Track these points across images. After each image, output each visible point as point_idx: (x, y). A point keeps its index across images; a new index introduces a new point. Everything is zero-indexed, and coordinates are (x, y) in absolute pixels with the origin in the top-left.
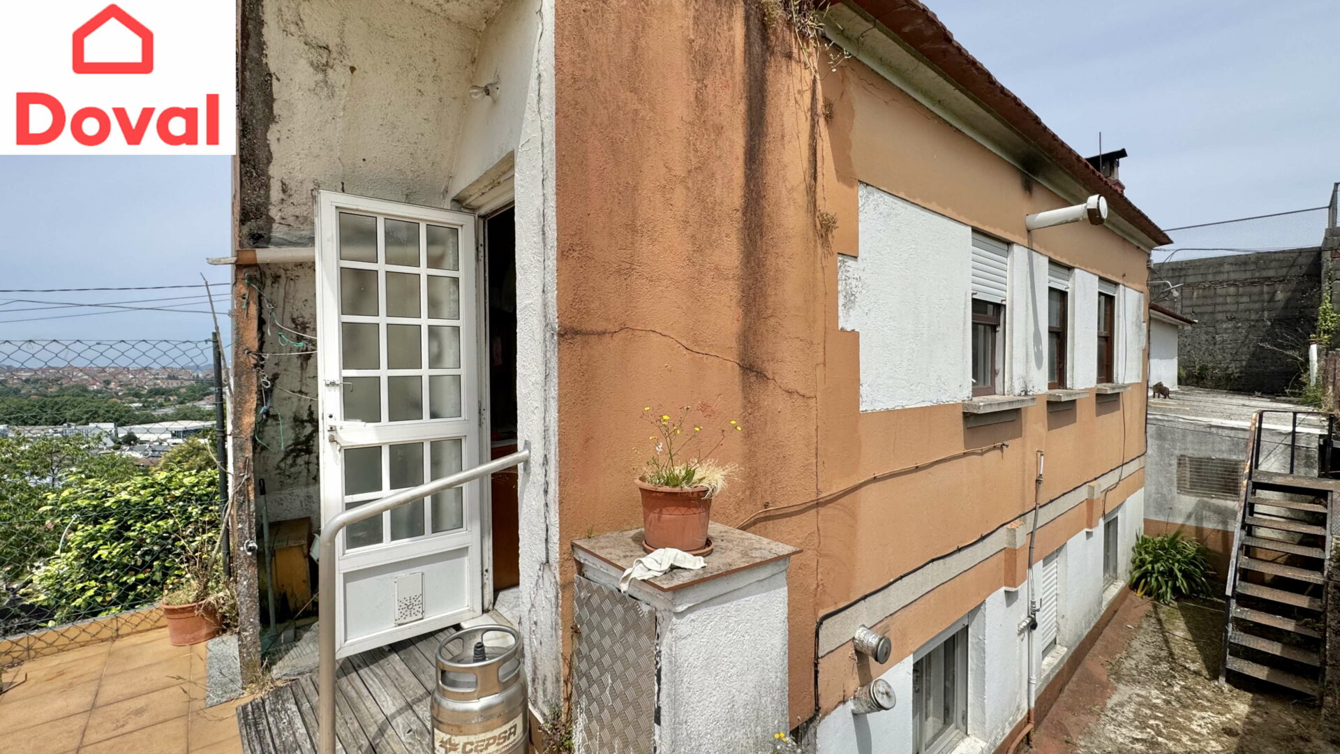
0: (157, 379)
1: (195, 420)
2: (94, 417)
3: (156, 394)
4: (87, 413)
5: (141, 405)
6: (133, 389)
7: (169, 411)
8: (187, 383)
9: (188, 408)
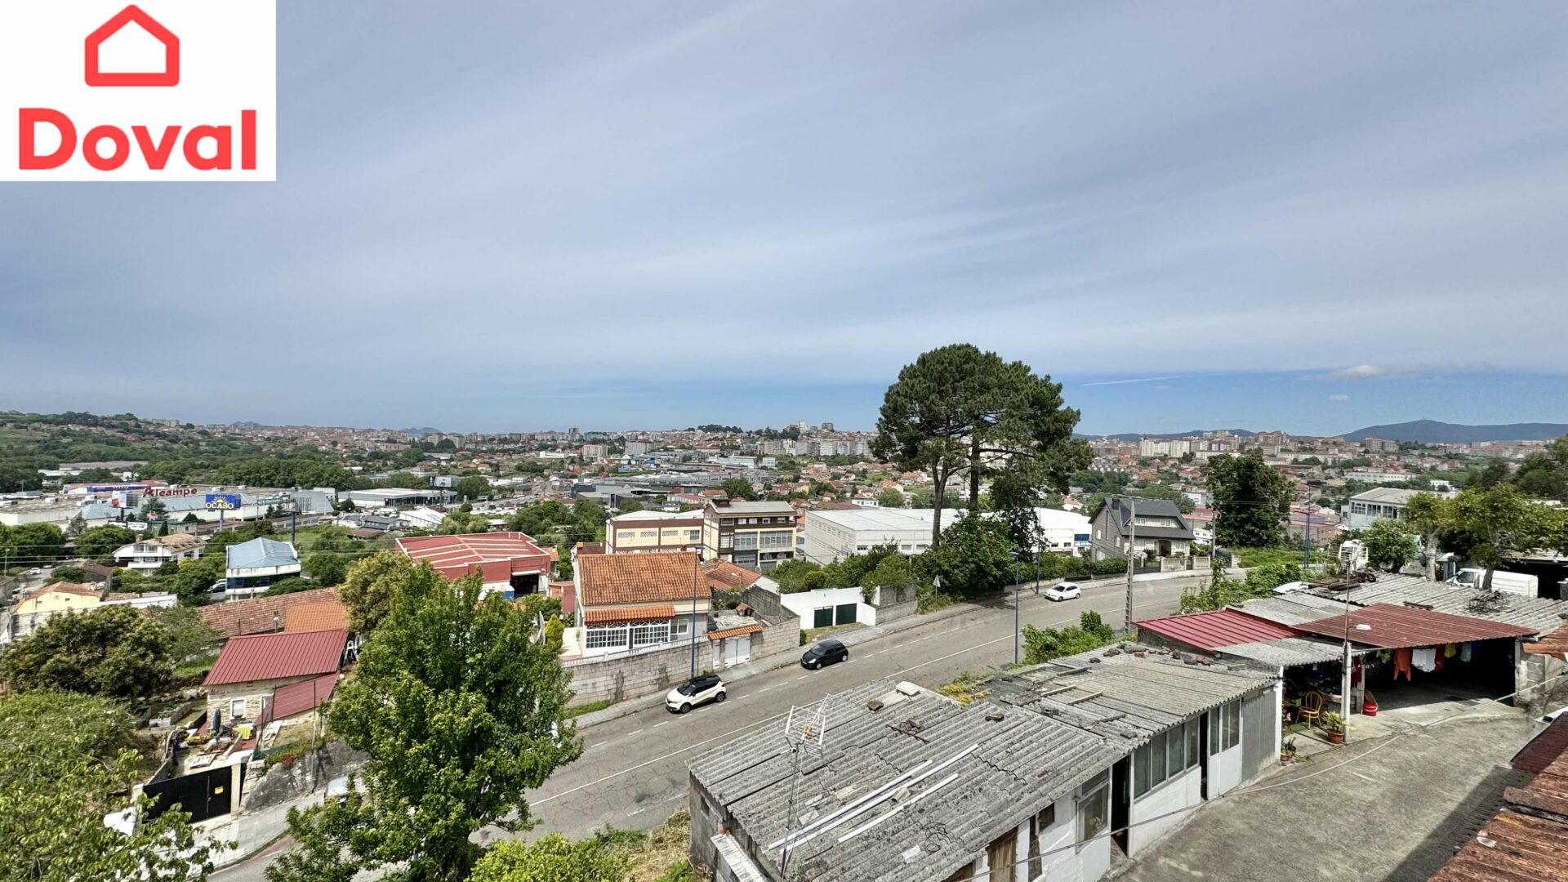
0: (377, 441)
1: (407, 487)
2: (317, 480)
3: (375, 458)
4: (313, 476)
5: (360, 468)
6: (357, 452)
7: (385, 476)
8: (402, 447)
9: (401, 475)
